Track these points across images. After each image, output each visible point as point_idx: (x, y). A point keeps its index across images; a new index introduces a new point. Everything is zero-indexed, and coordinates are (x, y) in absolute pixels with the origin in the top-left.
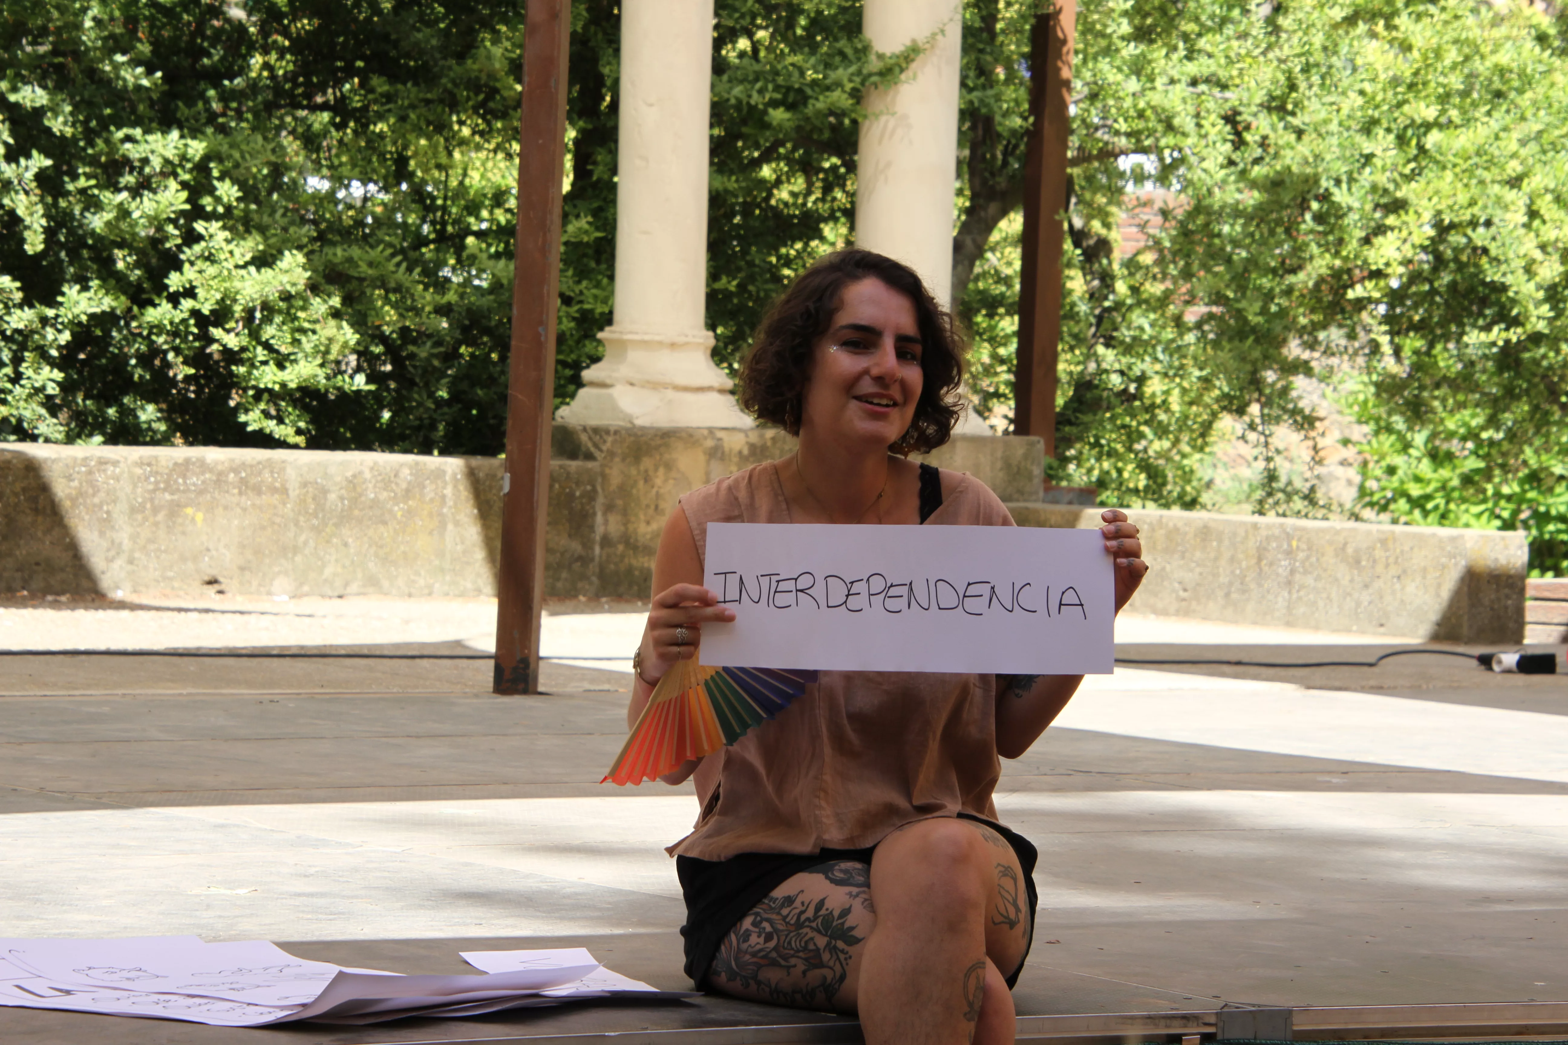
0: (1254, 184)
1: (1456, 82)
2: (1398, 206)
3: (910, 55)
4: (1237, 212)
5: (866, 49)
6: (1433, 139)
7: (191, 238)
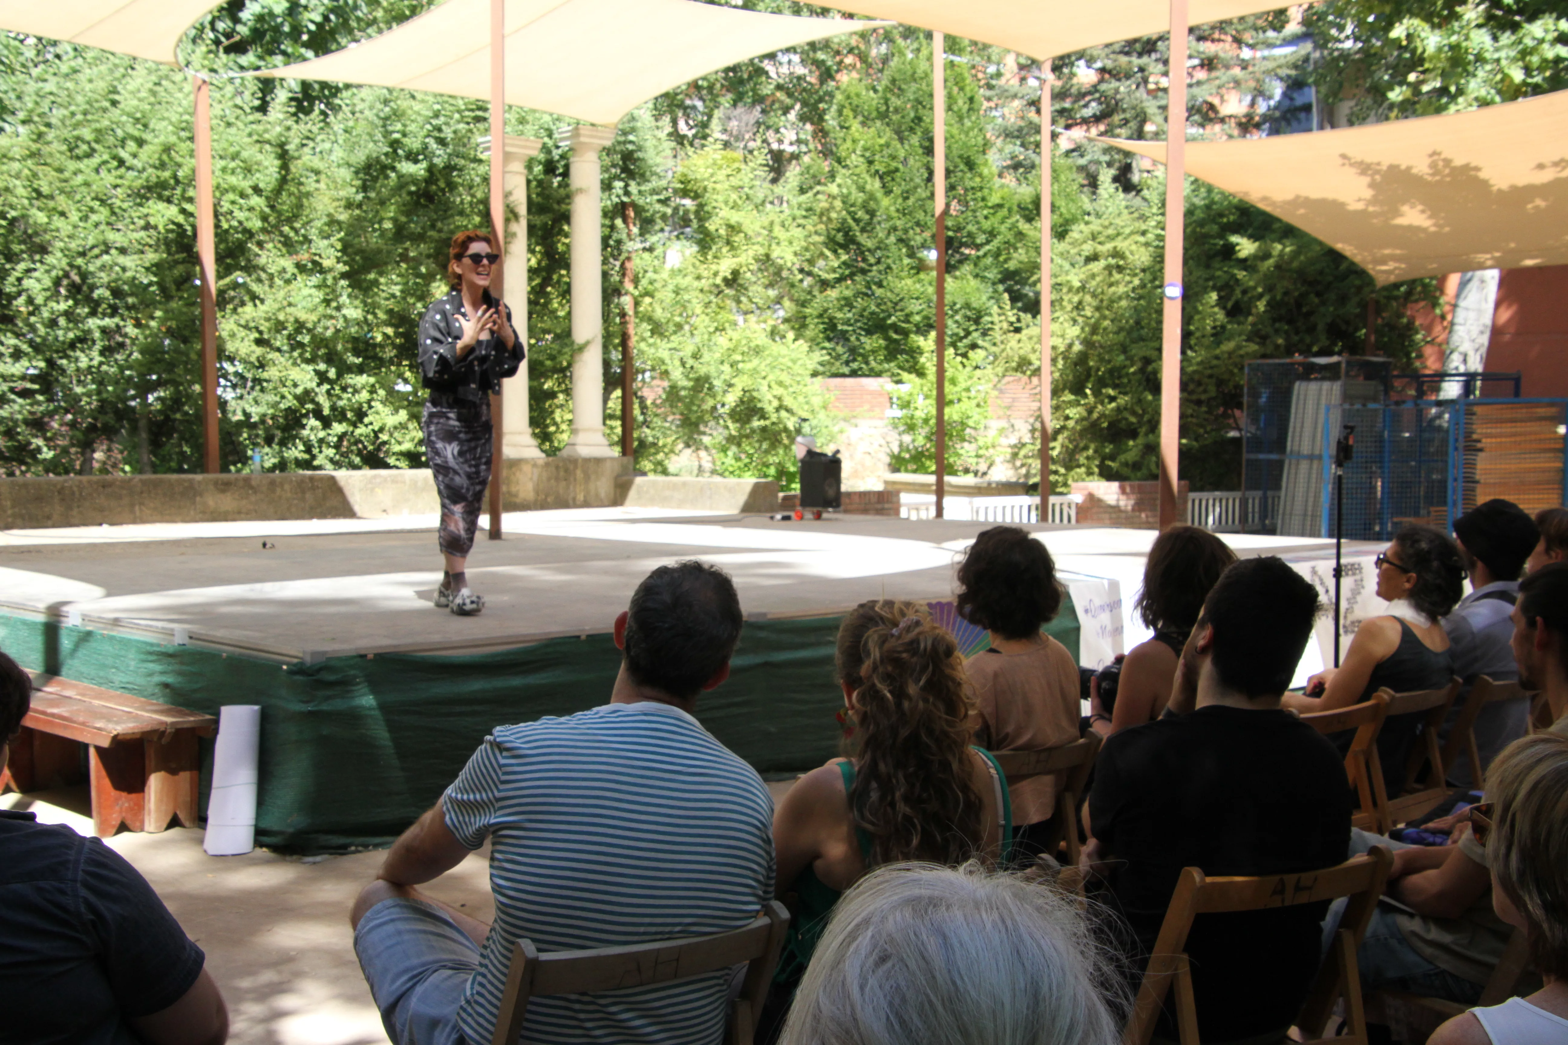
0: (690, 380)
1: (746, 349)
2: (730, 385)
3: (587, 343)
4: (684, 388)
5: (573, 343)
6: (740, 366)
7: (370, 407)
